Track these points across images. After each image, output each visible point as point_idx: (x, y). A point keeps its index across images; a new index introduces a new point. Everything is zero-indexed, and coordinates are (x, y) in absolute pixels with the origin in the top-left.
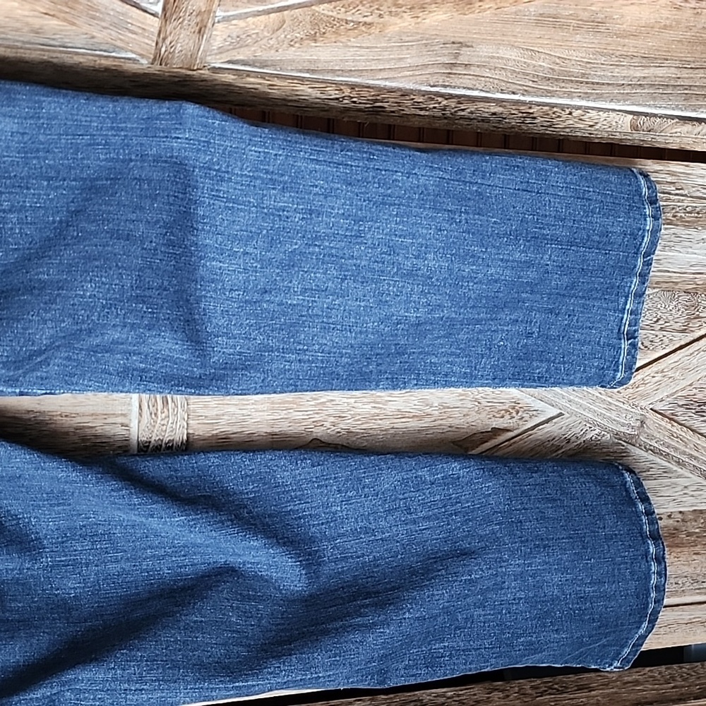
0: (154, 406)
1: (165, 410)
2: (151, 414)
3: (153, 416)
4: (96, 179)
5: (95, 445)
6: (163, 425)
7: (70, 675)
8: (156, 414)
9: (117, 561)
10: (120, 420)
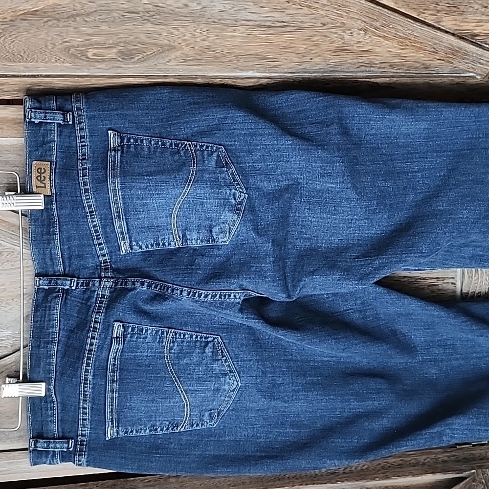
0: (470, 273)
1: (477, 275)
2: (469, 277)
3: (470, 278)
4: (462, 150)
5: (438, 295)
6: (475, 283)
7: (450, 421)
8: (472, 278)
9: (457, 359)
10: (451, 281)
